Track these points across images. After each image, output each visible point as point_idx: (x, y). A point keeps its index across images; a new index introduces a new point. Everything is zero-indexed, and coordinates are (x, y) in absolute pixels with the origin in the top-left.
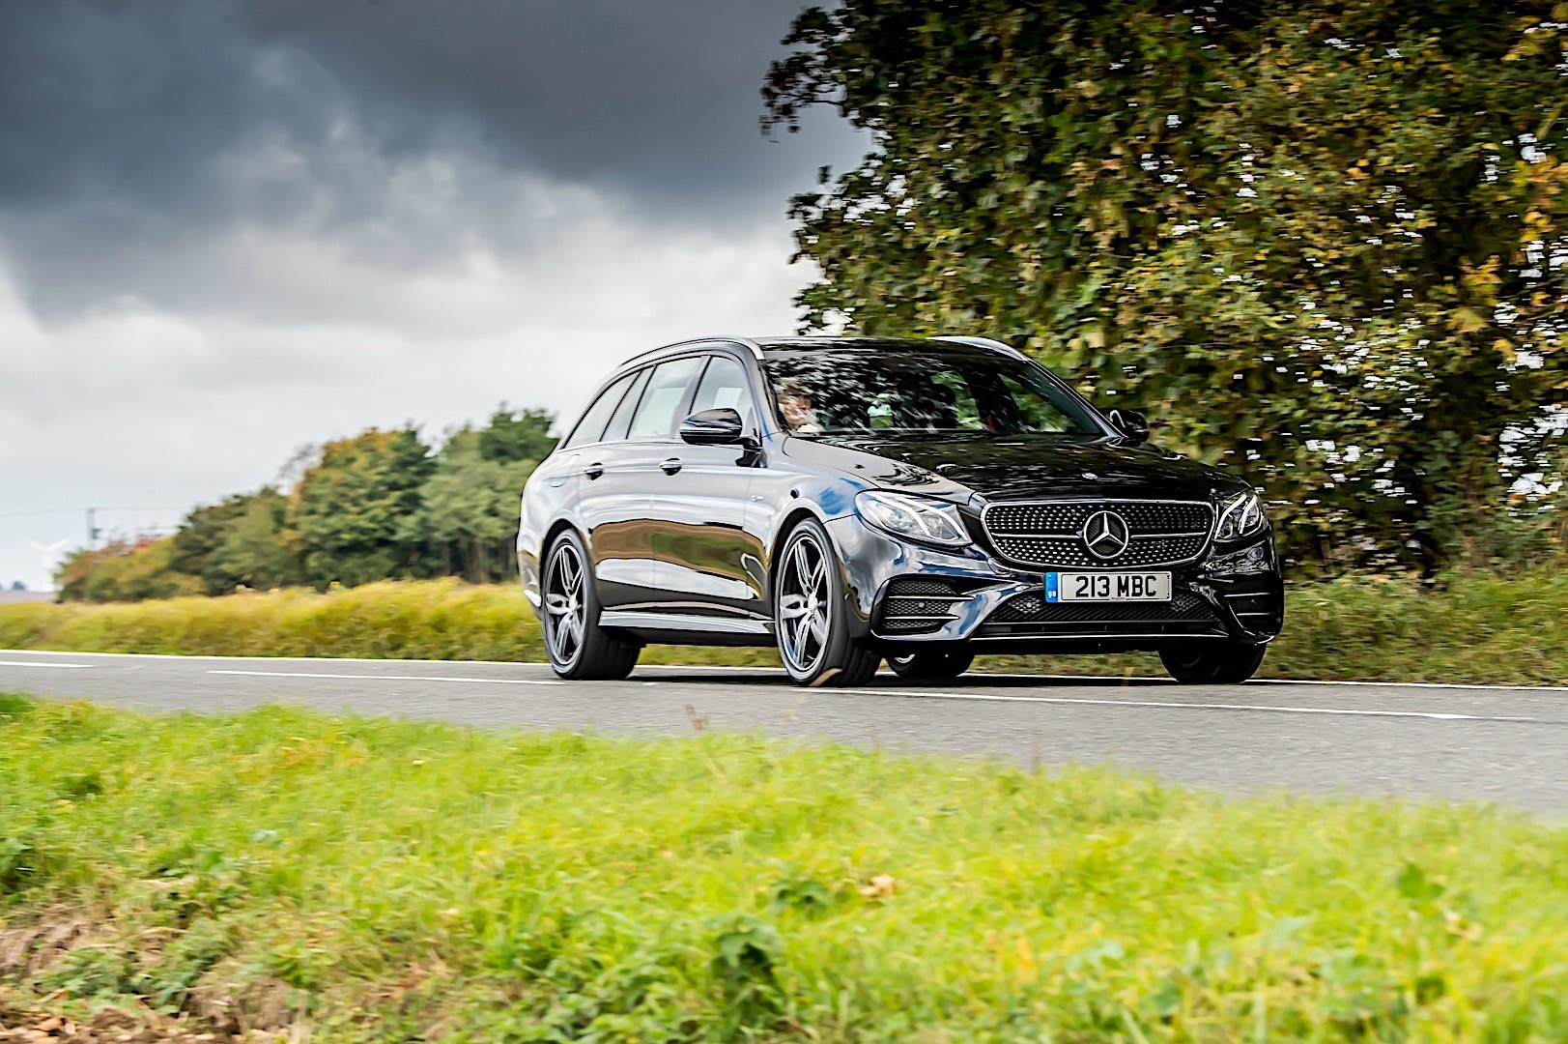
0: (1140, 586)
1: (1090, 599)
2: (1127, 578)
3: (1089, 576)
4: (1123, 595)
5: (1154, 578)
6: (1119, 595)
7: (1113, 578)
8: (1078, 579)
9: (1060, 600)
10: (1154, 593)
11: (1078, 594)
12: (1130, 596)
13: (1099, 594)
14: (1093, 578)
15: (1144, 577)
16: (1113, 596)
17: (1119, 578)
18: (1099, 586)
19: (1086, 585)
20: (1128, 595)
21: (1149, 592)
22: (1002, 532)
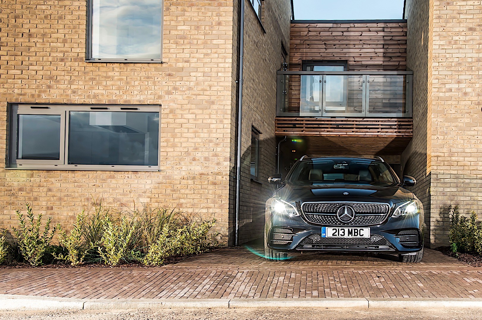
0: (357, 232)
1: (337, 237)
2: (352, 230)
3: (337, 228)
4: (350, 235)
5: (363, 230)
6: (349, 235)
7: (346, 230)
8: (333, 230)
9: (326, 237)
10: (363, 235)
11: (333, 235)
12: (353, 236)
13: (341, 235)
14: (339, 229)
15: (359, 229)
16: (346, 236)
17: (349, 230)
18: (341, 232)
19: (336, 232)
20: (352, 235)
21: (361, 234)
22: (307, 212)
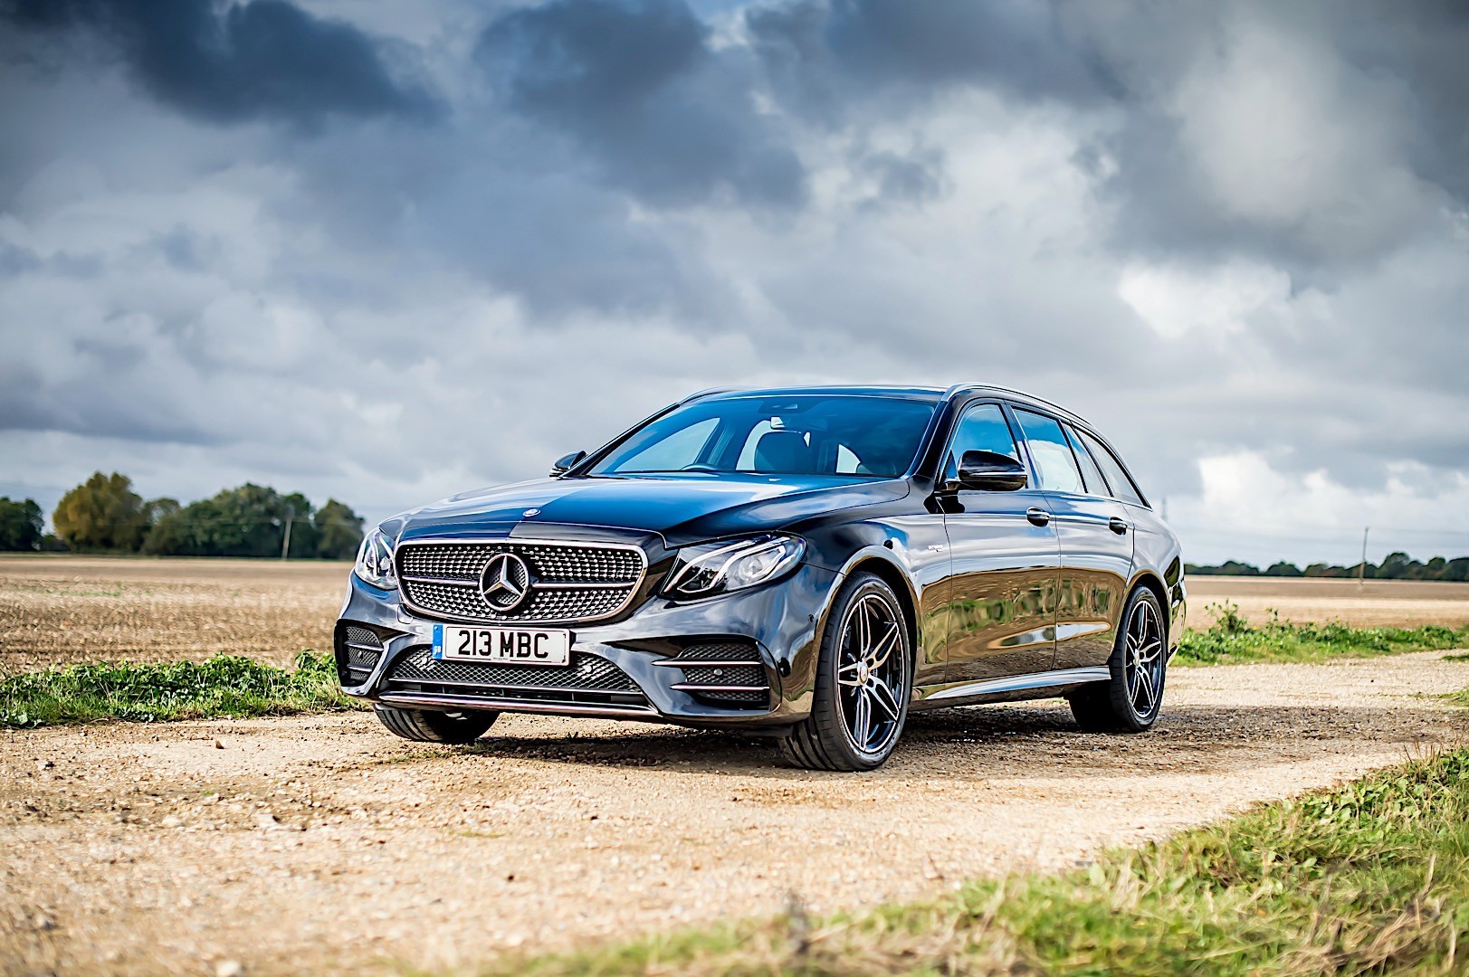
0: (527, 645)
1: (470, 658)
2: (512, 634)
3: (471, 630)
4: (507, 655)
5: (546, 637)
6: (502, 655)
7: (495, 633)
8: (462, 633)
9: (444, 658)
10: (545, 655)
11: (461, 652)
12: (515, 658)
13: (482, 652)
14: (475, 632)
15: (533, 634)
16: (495, 657)
17: (502, 634)
18: (481, 643)
19: (468, 641)
20: (512, 655)
21: (540, 652)
22: (409, 574)
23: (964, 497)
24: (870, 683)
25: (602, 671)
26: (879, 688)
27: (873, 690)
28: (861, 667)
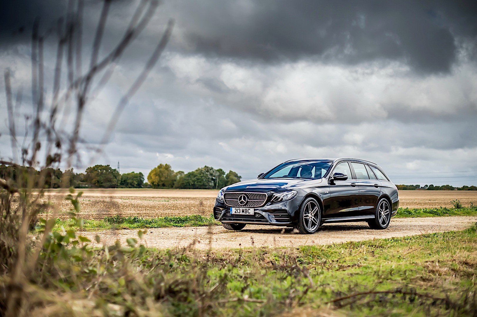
0: (247, 211)
1: (237, 214)
2: (244, 209)
3: (237, 208)
4: (243, 213)
5: (250, 210)
7: (241, 209)
8: (235, 209)
9: (232, 214)
10: (250, 213)
11: (235, 212)
12: (245, 213)
15: (248, 209)
16: (241, 213)
18: (239, 211)
21: (249, 212)
22: (226, 198)
23: (335, 182)
24: (312, 218)
25: (260, 216)
26: (313, 219)
27: (312, 219)
28: (309, 215)
